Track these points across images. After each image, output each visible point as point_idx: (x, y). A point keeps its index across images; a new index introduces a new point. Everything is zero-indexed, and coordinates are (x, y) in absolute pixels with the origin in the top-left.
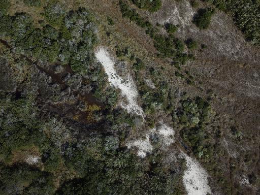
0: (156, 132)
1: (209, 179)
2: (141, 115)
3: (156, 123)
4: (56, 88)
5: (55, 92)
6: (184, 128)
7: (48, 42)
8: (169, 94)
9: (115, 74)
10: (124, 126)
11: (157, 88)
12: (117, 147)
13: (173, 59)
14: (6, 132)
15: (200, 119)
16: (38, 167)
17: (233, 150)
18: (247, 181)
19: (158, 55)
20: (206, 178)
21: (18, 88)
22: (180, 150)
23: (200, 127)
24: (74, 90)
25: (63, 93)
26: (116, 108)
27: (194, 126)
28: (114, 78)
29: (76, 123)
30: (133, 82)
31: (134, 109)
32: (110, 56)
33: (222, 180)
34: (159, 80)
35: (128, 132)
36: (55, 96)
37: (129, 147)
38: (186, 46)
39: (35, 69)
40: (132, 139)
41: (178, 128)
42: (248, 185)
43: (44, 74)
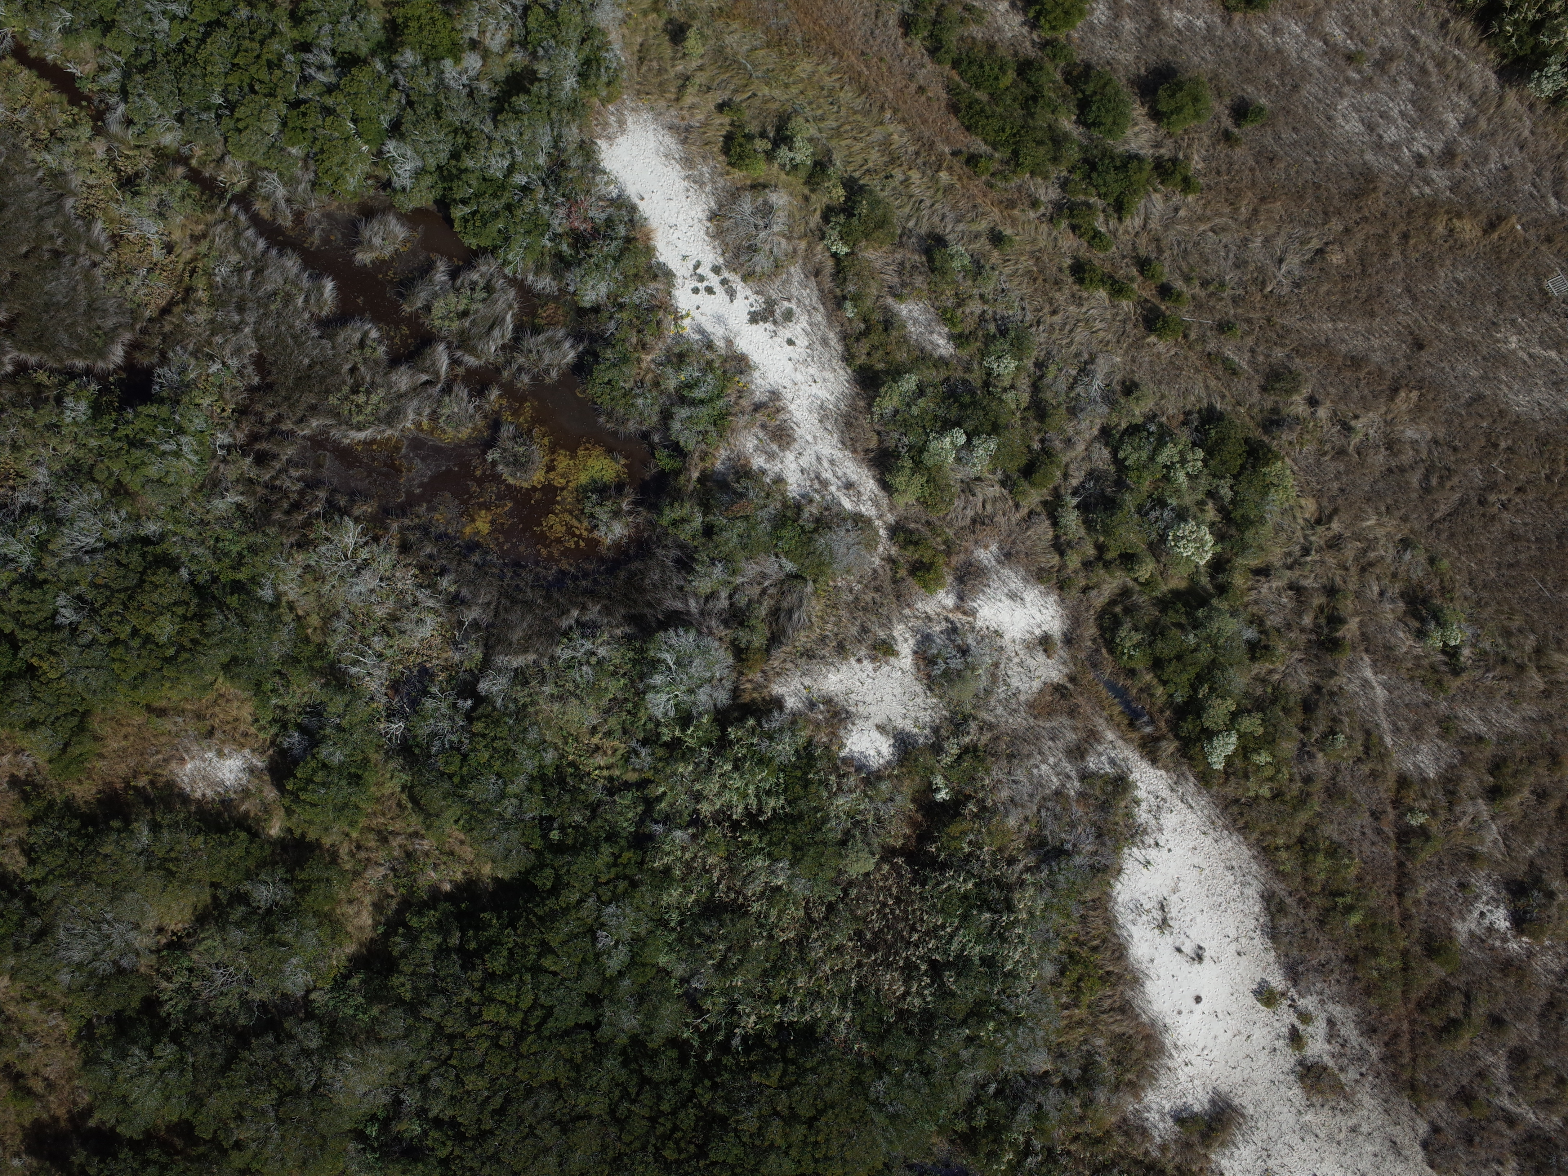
0: (957, 617)
1: (1268, 898)
2: (867, 509)
3: (957, 560)
4: (362, 344)
5: (353, 370)
6: (1125, 593)
7: (321, 68)
8: (1035, 387)
9: (716, 270)
10: (764, 576)
11: (964, 354)
12: (723, 697)
13: (1064, 185)
14: (61, 601)
15: (1220, 537)
16: (247, 813)
17: (1417, 729)
18: (1501, 919)
19: (972, 160)
20: (1252, 892)
21: (134, 347)
22: (1100, 723)
23: (1222, 590)
24: (470, 360)
25: (403, 379)
26: (719, 466)
27: (1183, 585)
28: (710, 290)
29: (476, 558)
30: (819, 317)
31: (827, 475)
32: (687, 162)
33: (1349, 909)
34: (975, 307)
35: (790, 612)
36: (355, 391)
37: (791, 703)
38: (1138, 111)
39: (238, 235)
40: (809, 655)
41: (1085, 590)
42: (1505, 940)
43: (292, 264)
